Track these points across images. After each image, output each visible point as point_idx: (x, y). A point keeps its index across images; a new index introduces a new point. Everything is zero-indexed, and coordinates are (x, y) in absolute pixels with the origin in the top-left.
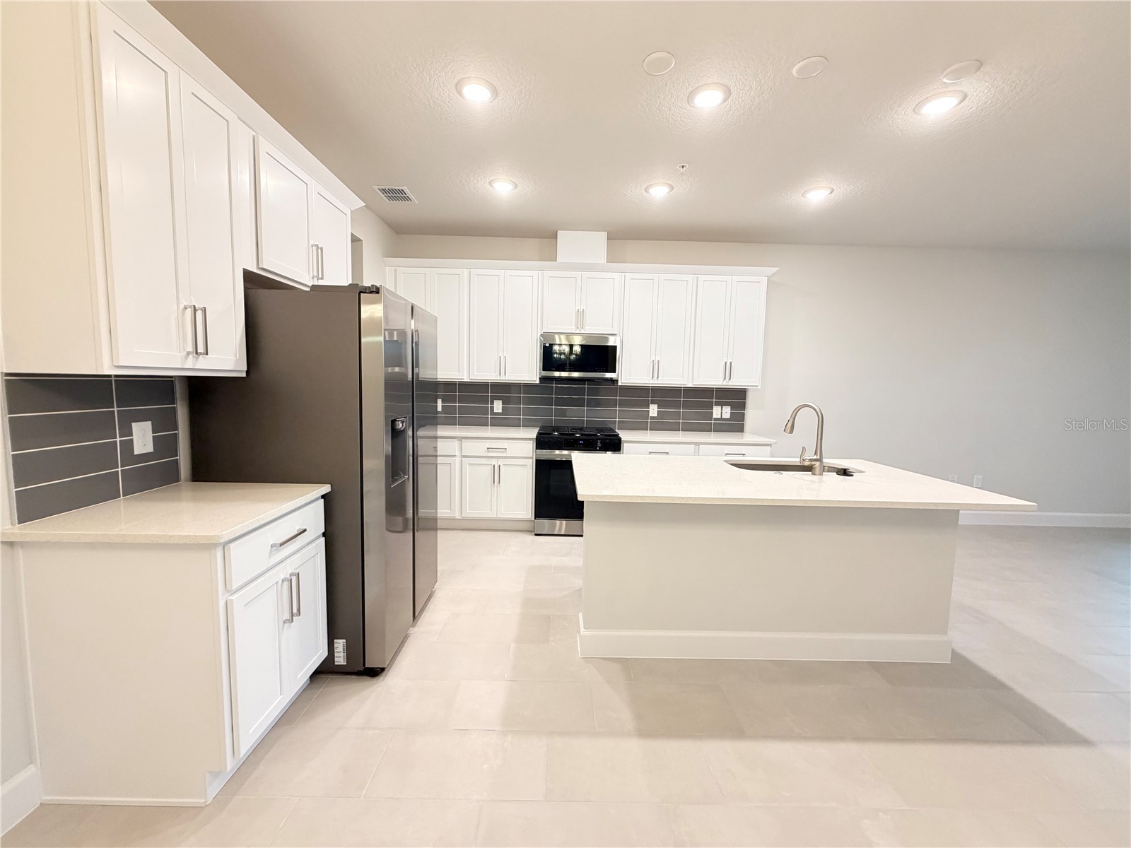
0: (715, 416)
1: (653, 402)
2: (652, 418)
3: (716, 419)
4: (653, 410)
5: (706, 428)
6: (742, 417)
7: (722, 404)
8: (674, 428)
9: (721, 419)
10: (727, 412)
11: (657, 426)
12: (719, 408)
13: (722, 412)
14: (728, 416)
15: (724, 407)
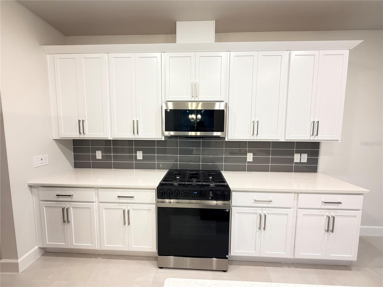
0: (295, 161)
1: (250, 152)
2: (249, 162)
3: (296, 163)
4: (250, 157)
5: (289, 170)
6: (316, 161)
7: (301, 153)
8: (265, 169)
9: (300, 163)
10: (304, 158)
11: (252, 168)
12: (299, 155)
13: (301, 158)
14: (305, 161)
15: (302, 155)
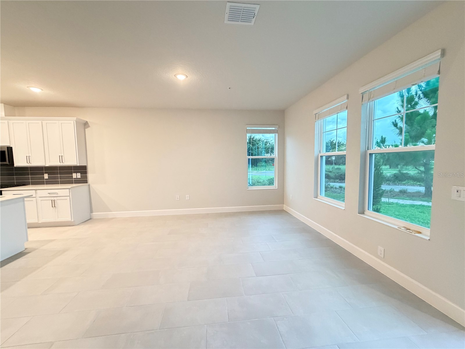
0: (74, 177)
1: (46, 173)
2: (46, 179)
3: (74, 179)
4: (46, 176)
5: (71, 182)
6: (86, 177)
7: (76, 172)
8: (56, 183)
9: (77, 178)
10: (79, 175)
11: (48, 182)
12: (75, 174)
13: (77, 176)
14: (80, 177)
15: (77, 174)
